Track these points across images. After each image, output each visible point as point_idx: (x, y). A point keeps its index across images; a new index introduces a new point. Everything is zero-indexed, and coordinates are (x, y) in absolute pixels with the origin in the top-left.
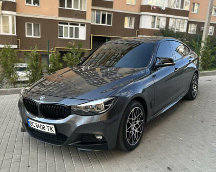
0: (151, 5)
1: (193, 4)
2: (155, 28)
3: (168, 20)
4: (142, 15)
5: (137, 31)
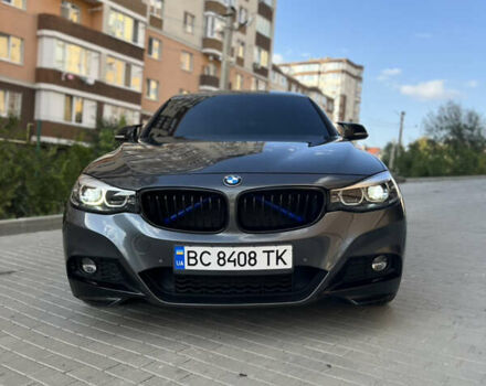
0: (61, 69)
1: (148, 81)
2: (74, 123)
3: (100, 106)
4: (40, 90)
5: (29, 125)
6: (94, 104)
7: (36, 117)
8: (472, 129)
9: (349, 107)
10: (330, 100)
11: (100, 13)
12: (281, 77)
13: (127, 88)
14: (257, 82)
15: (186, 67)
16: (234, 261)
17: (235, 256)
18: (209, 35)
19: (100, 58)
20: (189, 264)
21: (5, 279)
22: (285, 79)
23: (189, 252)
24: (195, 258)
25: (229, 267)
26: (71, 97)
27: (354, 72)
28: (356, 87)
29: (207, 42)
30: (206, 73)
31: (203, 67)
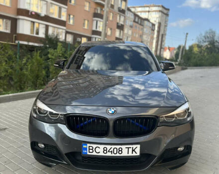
0: (29, 9)
1: (69, 15)
2: (35, 35)
3: (47, 27)
4: (19, 19)
5: (14, 35)
6: (44, 26)
7: (18, 32)
9: (162, 28)
10: (153, 25)
12: (131, 13)
13: (59, 19)
14: (120, 17)
15: (87, 8)
16: (112, 152)
17: (112, 150)
19: (47, 4)
20: (89, 152)
21: (3, 133)
22: (133, 14)
23: (89, 147)
24: (92, 149)
25: (109, 154)
26: (34, 23)
27: (165, 11)
28: (166, 18)
30: (96, 12)
31: (95, 9)
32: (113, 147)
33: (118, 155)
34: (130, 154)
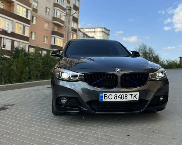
1: (31, 32)
2: (2, 48)
8: (150, 54)
11: (13, 5)
13: (23, 35)
14: (73, 34)
16: (120, 98)
17: (120, 96)
18: (55, 16)
19: (13, 23)
22: (82, 33)
23: (105, 95)
24: (107, 97)
25: (118, 100)
26: (1, 38)
29: (54, 19)
30: (54, 30)
31: (53, 28)
32: (122, 94)
33: (124, 100)
34: (133, 99)
